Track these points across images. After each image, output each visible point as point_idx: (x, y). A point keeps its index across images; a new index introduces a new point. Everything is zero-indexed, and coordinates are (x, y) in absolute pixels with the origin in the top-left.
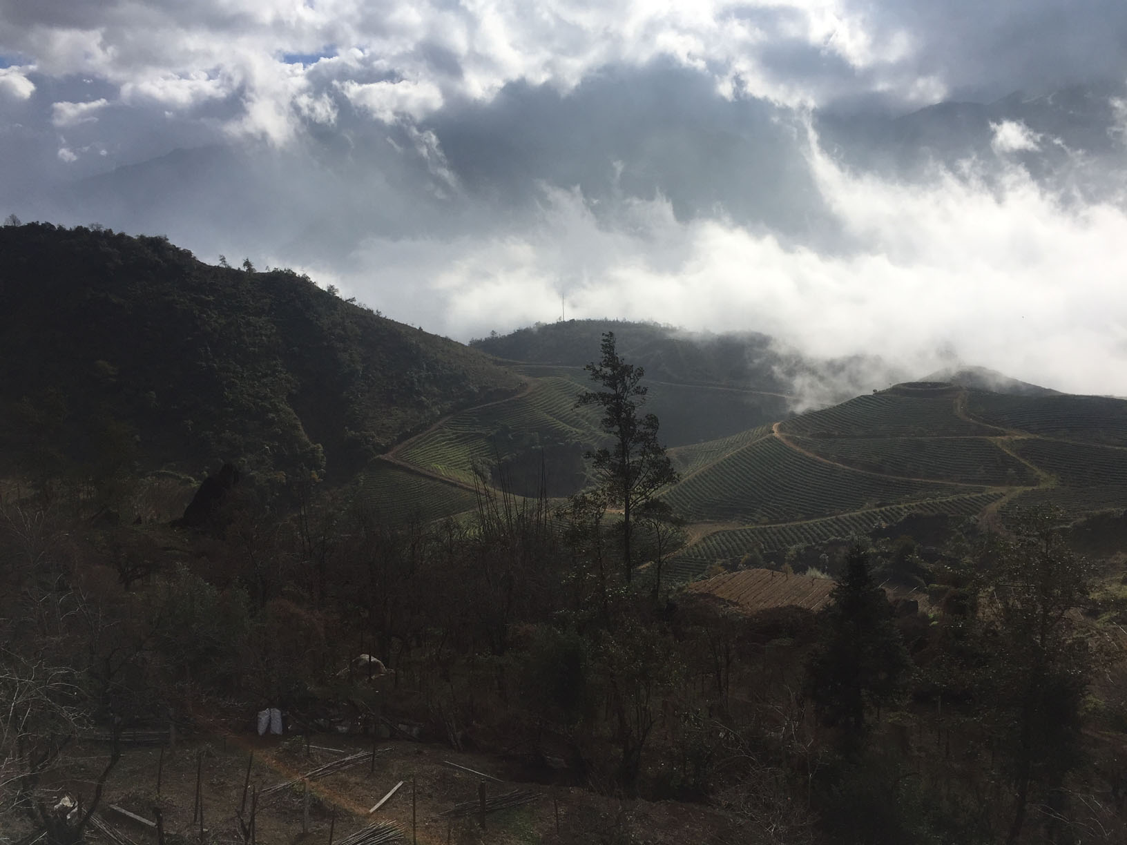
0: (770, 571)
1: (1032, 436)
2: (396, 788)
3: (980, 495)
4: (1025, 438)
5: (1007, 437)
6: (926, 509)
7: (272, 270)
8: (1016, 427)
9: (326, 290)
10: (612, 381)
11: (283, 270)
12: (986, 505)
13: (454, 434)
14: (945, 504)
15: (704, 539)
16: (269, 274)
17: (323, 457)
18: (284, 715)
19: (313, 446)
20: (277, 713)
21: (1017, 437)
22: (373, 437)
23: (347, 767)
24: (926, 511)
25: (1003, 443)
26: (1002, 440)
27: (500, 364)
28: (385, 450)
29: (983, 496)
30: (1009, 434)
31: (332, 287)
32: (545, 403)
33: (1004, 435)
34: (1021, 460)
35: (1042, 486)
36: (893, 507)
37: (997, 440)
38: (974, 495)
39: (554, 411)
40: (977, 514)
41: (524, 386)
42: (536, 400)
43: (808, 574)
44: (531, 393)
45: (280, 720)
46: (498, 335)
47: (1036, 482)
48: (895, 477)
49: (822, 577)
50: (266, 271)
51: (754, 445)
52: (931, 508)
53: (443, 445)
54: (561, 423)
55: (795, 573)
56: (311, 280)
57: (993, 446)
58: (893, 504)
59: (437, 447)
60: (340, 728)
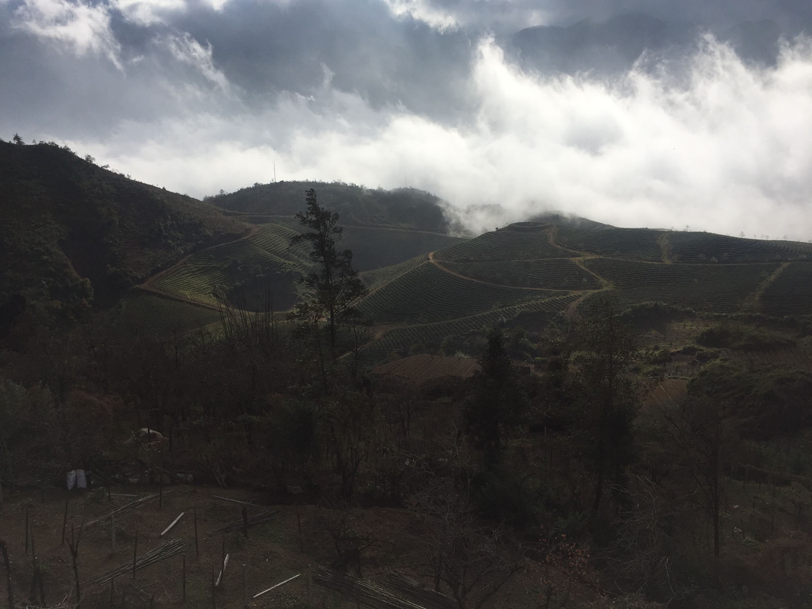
0: (430, 355)
1: (598, 257)
2: (179, 517)
3: (565, 297)
4: (593, 258)
5: (582, 257)
6: (531, 308)
7: (38, 143)
8: (588, 251)
9: (85, 159)
10: (316, 224)
11: (48, 143)
12: (569, 303)
13: (196, 267)
14: (544, 304)
15: (384, 336)
16: (36, 146)
17: (90, 288)
18: (87, 474)
19: (81, 280)
20: (82, 473)
21: (588, 257)
22: (131, 272)
23: (139, 506)
24: (531, 309)
25: (580, 262)
26: (579, 260)
27: (230, 214)
28: (142, 281)
29: (567, 297)
30: (583, 256)
31: (89, 156)
32: (264, 243)
33: (580, 256)
34: (591, 272)
35: (605, 289)
36: (510, 307)
37: (576, 260)
38: (562, 297)
39: (271, 248)
40: (563, 310)
41: (248, 231)
42: (257, 241)
43: (456, 355)
44: (255, 235)
45: (84, 478)
46: (225, 193)
47: (600, 287)
48: (511, 287)
49: (466, 357)
50: (33, 144)
51: (416, 268)
52: (535, 307)
53: (188, 276)
54: (278, 257)
55: (447, 356)
56: (71, 150)
57: (573, 264)
58: (510, 306)
59: (183, 278)
60: (131, 480)
